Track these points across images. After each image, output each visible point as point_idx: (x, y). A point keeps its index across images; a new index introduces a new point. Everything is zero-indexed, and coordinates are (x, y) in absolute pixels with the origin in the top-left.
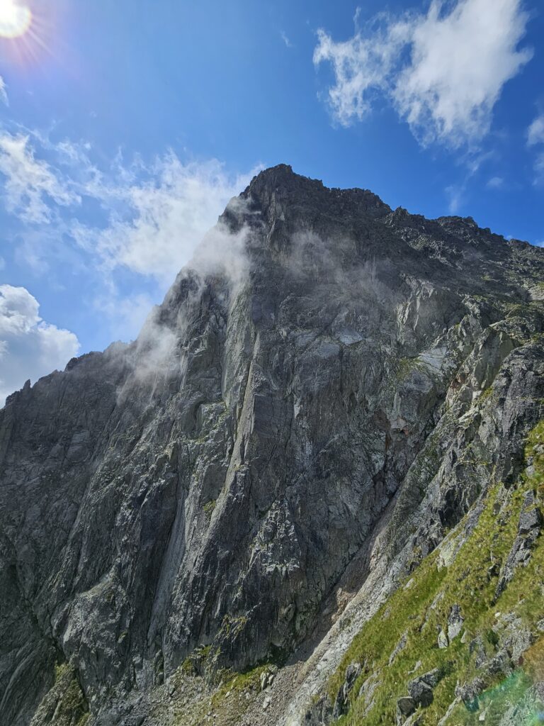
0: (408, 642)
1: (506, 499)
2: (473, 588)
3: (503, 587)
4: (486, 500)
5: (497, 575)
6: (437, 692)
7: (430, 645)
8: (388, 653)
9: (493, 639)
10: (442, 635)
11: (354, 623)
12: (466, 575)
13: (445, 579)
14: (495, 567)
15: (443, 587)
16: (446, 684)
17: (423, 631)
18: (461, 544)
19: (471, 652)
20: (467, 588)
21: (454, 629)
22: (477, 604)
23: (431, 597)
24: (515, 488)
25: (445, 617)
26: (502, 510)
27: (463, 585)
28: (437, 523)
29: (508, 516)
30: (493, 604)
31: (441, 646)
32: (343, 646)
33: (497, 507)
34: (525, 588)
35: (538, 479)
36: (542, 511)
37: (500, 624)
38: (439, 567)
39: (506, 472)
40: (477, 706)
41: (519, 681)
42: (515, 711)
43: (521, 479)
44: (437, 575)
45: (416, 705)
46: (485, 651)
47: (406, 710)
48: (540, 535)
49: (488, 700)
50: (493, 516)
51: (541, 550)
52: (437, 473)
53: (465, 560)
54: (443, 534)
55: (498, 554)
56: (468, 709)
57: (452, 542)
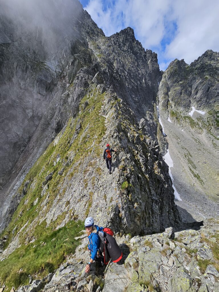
0: (45, 168)
1: (73, 122)
2: (63, 148)
3: (71, 145)
4: (68, 123)
5: (70, 143)
6: (54, 176)
7: (51, 166)
8: (39, 173)
9: (67, 158)
10: (55, 163)
11: (26, 171)
12: (61, 145)
13: (56, 148)
14: (69, 141)
15: (55, 151)
16: (56, 173)
17: (49, 164)
18: (61, 137)
19: (62, 163)
20: (62, 148)
21: (58, 160)
22: (64, 152)
23: (51, 154)
24: (76, 118)
25: (56, 158)
26: (72, 125)
27: (61, 148)
28: (54, 133)
29: (73, 126)
30: (68, 150)
31: (54, 165)
32: (23, 179)
33: (71, 124)
34: (75, 144)
35: (82, 115)
36: (81, 123)
37: (69, 154)
38: (54, 145)
39: (74, 113)
40: (62, 174)
41: (72, 164)
42: (70, 170)
43: (78, 115)
44: (53, 148)
45: (48, 181)
46: (65, 162)
47: (45, 184)
48: (80, 130)
49: (65, 171)
50: (70, 127)
51: (80, 134)
52: (54, 116)
53: (61, 141)
54: (56, 136)
55: (70, 137)
56: (60, 175)
57: (58, 137)
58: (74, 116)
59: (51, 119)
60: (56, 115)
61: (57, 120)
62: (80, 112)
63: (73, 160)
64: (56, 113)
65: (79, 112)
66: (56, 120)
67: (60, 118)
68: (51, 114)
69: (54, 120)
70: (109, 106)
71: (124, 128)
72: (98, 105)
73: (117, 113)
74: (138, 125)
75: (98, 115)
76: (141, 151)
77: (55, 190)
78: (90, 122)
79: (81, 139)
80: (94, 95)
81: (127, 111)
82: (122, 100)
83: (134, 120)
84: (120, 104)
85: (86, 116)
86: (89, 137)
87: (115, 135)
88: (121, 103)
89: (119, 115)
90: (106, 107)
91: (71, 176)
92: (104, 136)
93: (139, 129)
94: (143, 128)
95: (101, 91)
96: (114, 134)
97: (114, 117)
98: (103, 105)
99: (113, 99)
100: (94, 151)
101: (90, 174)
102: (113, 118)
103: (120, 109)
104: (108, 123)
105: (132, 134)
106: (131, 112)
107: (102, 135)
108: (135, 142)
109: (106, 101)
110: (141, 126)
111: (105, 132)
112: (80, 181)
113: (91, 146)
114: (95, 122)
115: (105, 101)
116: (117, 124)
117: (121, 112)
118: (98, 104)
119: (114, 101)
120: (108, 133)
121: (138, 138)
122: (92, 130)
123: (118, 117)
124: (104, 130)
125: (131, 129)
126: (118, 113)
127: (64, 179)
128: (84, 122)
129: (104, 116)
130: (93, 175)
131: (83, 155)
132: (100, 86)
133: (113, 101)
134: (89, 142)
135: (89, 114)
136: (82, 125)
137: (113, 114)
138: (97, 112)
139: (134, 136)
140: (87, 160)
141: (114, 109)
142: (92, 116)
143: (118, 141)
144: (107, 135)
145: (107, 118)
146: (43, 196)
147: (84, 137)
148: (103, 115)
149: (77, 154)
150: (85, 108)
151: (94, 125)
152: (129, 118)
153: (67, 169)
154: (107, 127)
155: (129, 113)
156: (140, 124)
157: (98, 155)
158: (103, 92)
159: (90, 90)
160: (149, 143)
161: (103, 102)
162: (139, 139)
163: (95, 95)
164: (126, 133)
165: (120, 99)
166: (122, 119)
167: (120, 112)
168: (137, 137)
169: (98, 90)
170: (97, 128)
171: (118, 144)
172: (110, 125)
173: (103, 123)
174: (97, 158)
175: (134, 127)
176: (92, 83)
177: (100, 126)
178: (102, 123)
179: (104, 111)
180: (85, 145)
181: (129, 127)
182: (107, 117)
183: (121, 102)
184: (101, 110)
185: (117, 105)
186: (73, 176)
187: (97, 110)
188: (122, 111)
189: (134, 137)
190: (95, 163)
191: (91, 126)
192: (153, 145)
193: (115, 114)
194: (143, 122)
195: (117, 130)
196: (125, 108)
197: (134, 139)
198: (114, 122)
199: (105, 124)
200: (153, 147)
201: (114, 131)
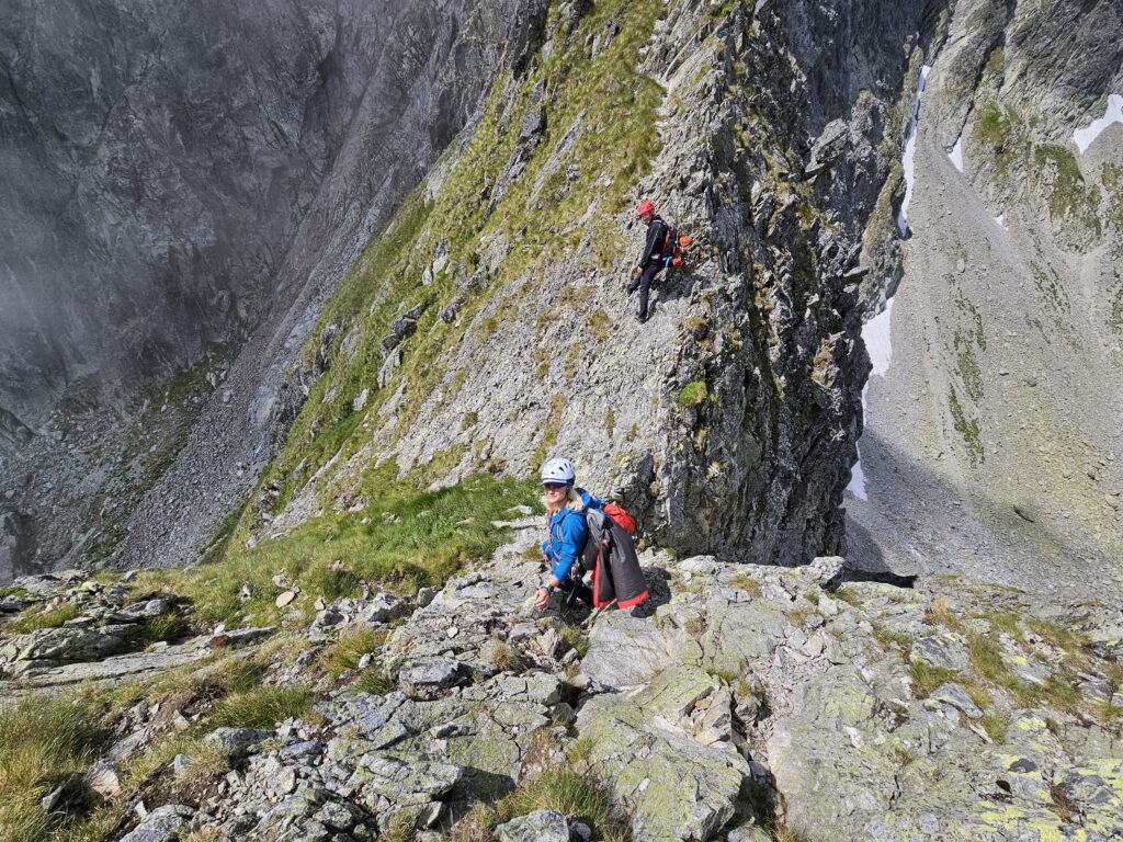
0: (390, 289)
1: (512, 97)
2: (461, 217)
3: (492, 209)
4: (489, 99)
5: (488, 198)
6: (421, 322)
7: (413, 285)
8: (369, 305)
9: (475, 260)
10: (427, 272)
11: (324, 291)
12: (455, 204)
13: (431, 213)
14: (487, 189)
15: (429, 224)
16: (430, 313)
17: (407, 273)
18: (452, 167)
19: (454, 278)
20: (456, 218)
21: (439, 263)
22: (464, 233)
23: (415, 237)
24: (526, 78)
25: (431, 254)
26: (505, 114)
27: (451, 216)
28: (426, 144)
29: (510, 121)
30: (479, 230)
31: (426, 283)
32: (314, 317)
33: (501, 108)
34: (513, 205)
35: (553, 63)
36: (548, 109)
37: (484, 246)
38: (426, 201)
39: (519, 50)
40: (454, 318)
41: (492, 287)
42: (484, 309)
43: (535, 64)
44: (423, 211)
45: (401, 338)
46: (466, 273)
47: (390, 345)
48: (539, 142)
49: (464, 310)
50: (494, 123)
51: (535, 161)
52: (427, 60)
53: (456, 186)
54: (432, 160)
55: (492, 173)
56: (447, 322)
57: (443, 167)
58: (520, 68)
59: (415, 73)
60: (438, 56)
61: (441, 81)
62: (547, 47)
63: (497, 270)
64: (436, 47)
65: (542, 44)
66: (436, 84)
67: (452, 73)
68: (412, 48)
69: (427, 83)
70: (696, 24)
71: (739, 153)
72: (638, 12)
73: (726, 71)
74: (803, 155)
75: (629, 69)
76: (787, 276)
77: (428, 370)
78: (588, 103)
79: (539, 186)
81: (775, 67)
83: (794, 121)
84: (750, 22)
85: (574, 69)
86: (575, 178)
87: (694, 180)
88: (757, 11)
89: (733, 82)
90: (679, 32)
91: (487, 331)
92: (642, 182)
93: (804, 176)
94: (823, 174)
96: (693, 176)
97: (709, 91)
98: (663, 16)
100: (588, 245)
101: (562, 334)
102: (702, 91)
103: (742, 49)
104: (674, 120)
105: (767, 190)
106: (793, 76)
107: (635, 176)
108: (770, 232)
110: (819, 162)
111: (653, 163)
112: (520, 353)
113: (580, 222)
114: (613, 107)
116: (715, 126)
117: (743, 64)
118: (641, 7)
120: (665, 168)
121: (790, 213)
122: (595, 148)
123: (728, 90)
124: (647, 152)
125: (768, 168)
126: (733, 68)
127: (462, 339)
128: (559, 101)
129: (660, 79)
130: (573, 340)
131: (543, 253)
134: (572, 201)
135: (589, 65)
136: (551, 119)
137: (703, 72)
138: (627, 50)
139: (773, 201)
140: (557, 276)
141: (715, 44)
142: (599, 77)
143: (704, 213)
144: (656, 175)
145: (670, 92)
146: (384, 386)
147: (553, 177)
148: (657, 71)
149: (518, 251)
150: (572, 27)
151: (605, 120)
152: (773, 108)
153: (472, 302)
154: (664, 136)
155: (780, 82)
156: (815, 151)
157: (605, 261)
160: (827, 248)
162: (794, 221)
164: (744, 180)
166: (744, 109)
167: (742, 67)
168: (789, 207)
170: (616, 140)
171: (702, 223)
172: (683, 128)
173: (649, 117)
174: (599, 274)
175: (787, 160)
177: (629, 131)
178: (644, 113)
179: (665, 52)
180: (552, 212)
181: (765, 153)
182: (671, 86)
183: (758, 6)
184: (650, 44)
185: (733, 22)
186: (493, 332)
187: (630, 40)
188: (751, 64)
189: (775, 209)
190: (589, 292)
191: (590, 128)
192: (843, 261)
193: (717, 72)
194: (837, 138)
195: (711, 157)
196: (768, 45)
197: (769, 219)
198: (705, 114)
199: (657, 123)
200: (839, 273)
201: (697, 161)
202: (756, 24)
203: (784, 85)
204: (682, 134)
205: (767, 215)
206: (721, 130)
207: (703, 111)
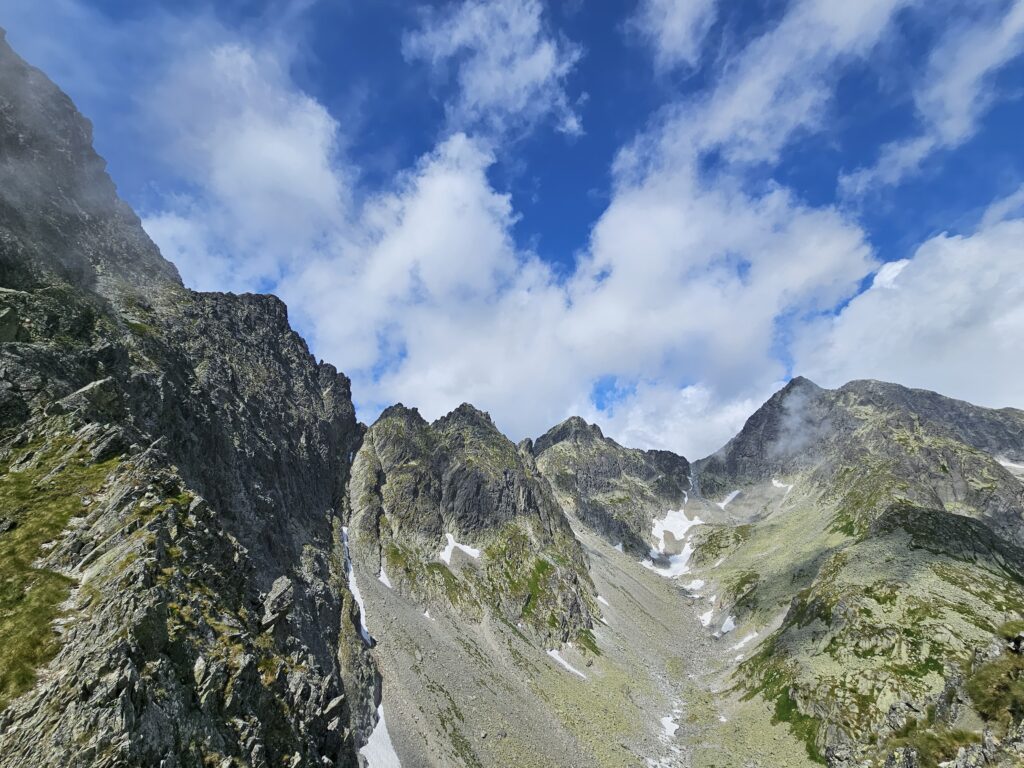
70: (123, 522)
71: (177, 631)
72: (49, 510)
73: (159, 557)
74: (257, 610)
75: (22, 566)
76: (257, 747)
80: (39, 466)
81: (217, 546)
82: (198, 499)
83: (242, 584)
84: (186, 516)
87: (104, 684)
88: (191, 509)
89: (169, 564)
90: (100, 527)
93: (261, 628)
94: (280, 622)
95: (95, 453)
96: (103, 679)
97: (136, 578)
98: (82, 514)
99: (152, 491)
102: (127, 579)
103: (179, 536)
104: (83, 614)
106: (235, 550)
108: (228, 702)
109: (109, 498)
110: (273, 613)
111: (40, 672)
115: (101, 498)
116: (139, 615)
117: (180, 549)
118: (53, 505)
119: (157, 500)
121: (248, 675)
123: (162, 574)
124: (32, 659)
125: (217, 635)
126: (167, 553)
129: (70, 572)
132: (100, 432)
133: (149, 498)
137: (129, 561)
138: (23, 546)
139: (226, 667)
141: (144, 536)
143: (119, 722)
144: (44, 689)
145: (83, 583)
148: (66, 563)
152: (217, 579)
154: (66, 633)
155: (223, 556)
156: (267, 605)
158: (105, 456)
159: (24, 438)
160: (299, 692)
161: (87, 502)
162: (255, 680)
163: (49, 462)
164: (182, 659)
165: (192, 494)
166: (182, 586)
167: (178, 550)
168: (245, 669)
169: (78, 446)
171: (114, 740)
172: (97, 620)
173: (44, 615)
175: (240, 619)
176: (58, 411)
178: (37, 611)
179: (80, 546)
181: (211, 621)
182: (86, 576)
183: (193, 505)
184: (61, 538)
185: (166, 518)
187: (28, 537)
188: (189, 547)
189: (229, 676)
192: (319, 697)
193: (147, 560)
194: (285, 591)
195: (133, 649)
196: (206, 531)
197: (224, 689)
198: (128, 603)
199: (57, 620)
200: (318, 712)
201: (110, 660)
202: (192, 518)
203: (227, 556)
204: (94, 627)
205: (221, 685)
206: (144, 620)
207: (125, 600)
